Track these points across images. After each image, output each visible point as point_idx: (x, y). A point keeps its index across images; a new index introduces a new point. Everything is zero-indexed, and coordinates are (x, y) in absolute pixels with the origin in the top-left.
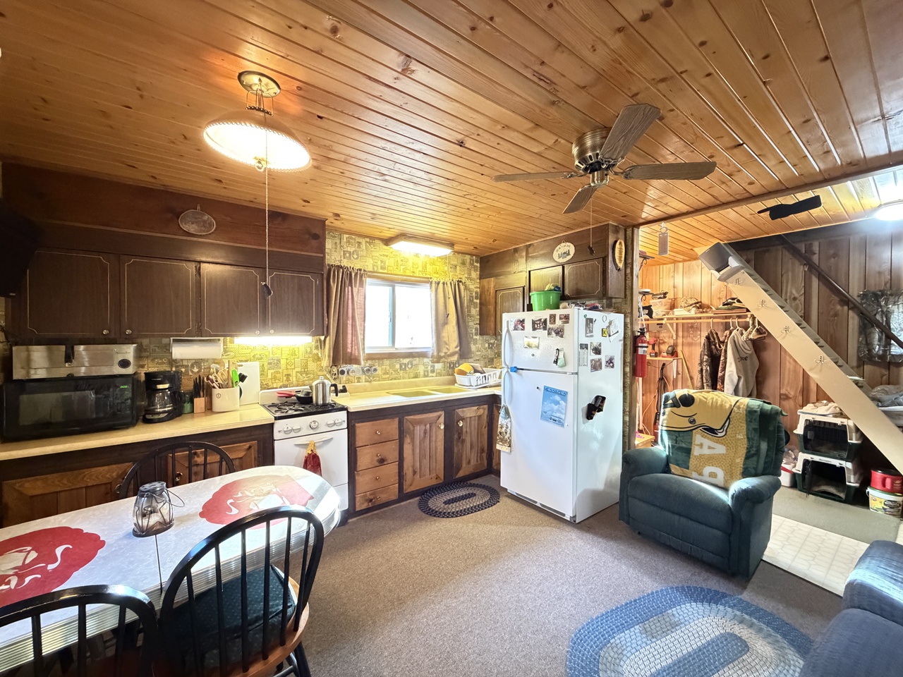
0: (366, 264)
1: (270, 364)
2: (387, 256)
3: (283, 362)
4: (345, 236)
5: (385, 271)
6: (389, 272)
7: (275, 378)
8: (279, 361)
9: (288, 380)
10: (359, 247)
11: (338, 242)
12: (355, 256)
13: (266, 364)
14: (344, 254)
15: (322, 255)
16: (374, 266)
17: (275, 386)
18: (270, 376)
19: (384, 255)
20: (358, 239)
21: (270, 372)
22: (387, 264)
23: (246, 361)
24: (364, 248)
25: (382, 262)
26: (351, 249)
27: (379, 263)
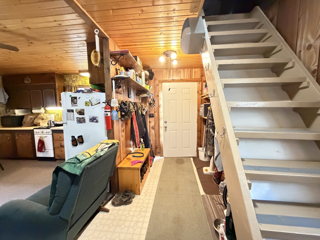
0: (80, 83)
1: (57, 115)
2: (86, 79)
3: (59, 114)
4: (72, 75)
5: (86, 85)
6: (88, 85)
7: (58, 119)
8: (58, 114)
9: (61, 119)
10: (77, 78)
11: (70, 78)
12: (76, 81)
13: (56, 115)
14: (73, 81)
15: (54, 83)
16: (82, 83)
17: (58, 121)
18: (57, 118)
19: (85, 79)
20: (76, 75)
21: (57, 117)
22: (86, 82)
23: (51, 114)
24: (78, 78)
25: (85, 82)
26: (74, 79)
27: (84, 82)
